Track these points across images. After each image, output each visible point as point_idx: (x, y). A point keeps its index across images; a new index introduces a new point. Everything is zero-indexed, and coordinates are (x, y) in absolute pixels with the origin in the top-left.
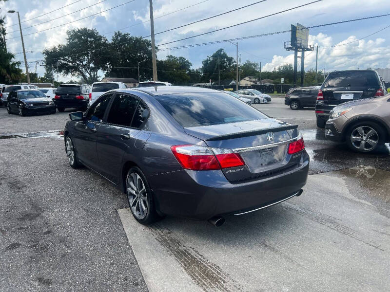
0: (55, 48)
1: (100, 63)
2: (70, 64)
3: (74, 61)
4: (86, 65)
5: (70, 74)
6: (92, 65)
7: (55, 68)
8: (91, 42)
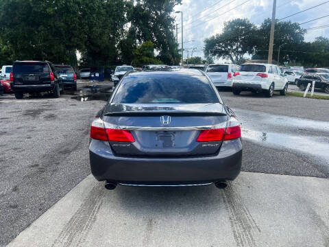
0: (213, 37)
1: (247, 47)
2: (223, 49)
3: (226, 46)
4: (235, 50)
5: (221, 58)
6: (240, 49)
7: (211, 52)
8: (242, 30)
